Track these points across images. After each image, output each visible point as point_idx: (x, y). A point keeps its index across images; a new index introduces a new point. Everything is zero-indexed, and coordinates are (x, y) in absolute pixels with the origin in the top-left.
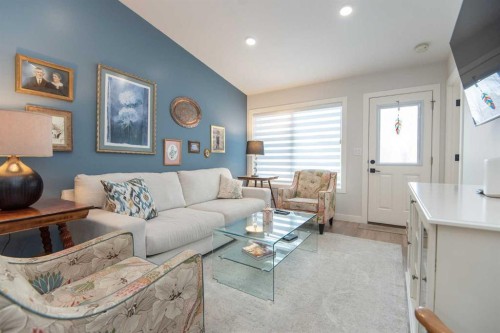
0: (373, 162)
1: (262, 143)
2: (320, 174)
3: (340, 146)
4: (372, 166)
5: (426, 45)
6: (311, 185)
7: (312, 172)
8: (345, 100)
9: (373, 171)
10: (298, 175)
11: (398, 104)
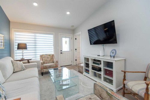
0: (61, 51)
1: (26, 44)
2: (49, 55)
3: (53, 47)
4: (61, 52)
5: (73, 26)
6: (48, 59)
7: (47, 55)
8: (54, 33)
9: (61, 53)
10: (42, 56)
11: (66, 37)
